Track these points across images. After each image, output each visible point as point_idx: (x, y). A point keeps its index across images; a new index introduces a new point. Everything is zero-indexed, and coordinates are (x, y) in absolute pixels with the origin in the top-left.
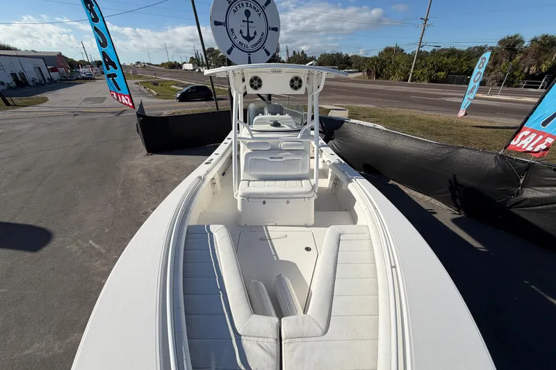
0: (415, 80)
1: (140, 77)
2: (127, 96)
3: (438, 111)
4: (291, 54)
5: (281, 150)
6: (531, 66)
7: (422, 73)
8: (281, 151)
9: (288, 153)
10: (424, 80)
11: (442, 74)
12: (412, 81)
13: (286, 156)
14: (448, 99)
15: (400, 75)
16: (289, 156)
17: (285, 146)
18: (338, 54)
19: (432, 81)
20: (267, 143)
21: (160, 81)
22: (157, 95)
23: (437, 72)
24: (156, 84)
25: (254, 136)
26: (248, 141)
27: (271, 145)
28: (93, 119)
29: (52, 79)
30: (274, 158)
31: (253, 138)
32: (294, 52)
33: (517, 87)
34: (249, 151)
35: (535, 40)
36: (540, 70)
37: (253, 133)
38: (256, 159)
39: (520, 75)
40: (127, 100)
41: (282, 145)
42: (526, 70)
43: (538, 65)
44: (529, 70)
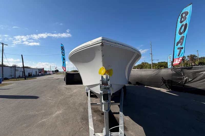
7: (155, 68)
29: (39, 75)
36: (196, 64)
42: (191, 64)
43: (194, 63)
44: (192, 64)
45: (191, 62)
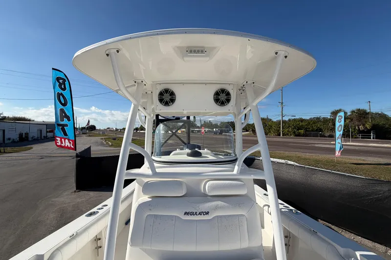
0: (285, 135)
1: (106, 135)
2: (72, 141)
3: (316, 153)
4: (203, 123)
5: (205, 195)
6: (358, 126)
7: (288, 131)
8: (205, 197)
9: (219, 203)
10: (291, 135)
11: (302, 131)
12: (283, 135)
13: (217, 208)
14: (316, 145)
15: (274, 132)
16: (222, 208)
17: (213, 188)
18: (231, 122)
19: (296, 135)
20: (180, 184)
21: (118, 138)
22: (112, 145)
23: (298, 130)
24: (114, 139)
25: (158, 170)
26: (146, 180)
27: (188, 187)
28: (52, 161)
29: (47, 136)
30: (192, 214)
31: (155, 174)
32: (205, 121)
33: (356, 138)
34: (146, 198)
35: (353, 112)
36: (366, 128)
37: (156, 165)
38: (156, 216)
39: (354, 131)
40: (70, 143)
41: (207, 187)
42: (357, 128)
43: (364, 125)
44: (359, 128)
45: (357, 123)
